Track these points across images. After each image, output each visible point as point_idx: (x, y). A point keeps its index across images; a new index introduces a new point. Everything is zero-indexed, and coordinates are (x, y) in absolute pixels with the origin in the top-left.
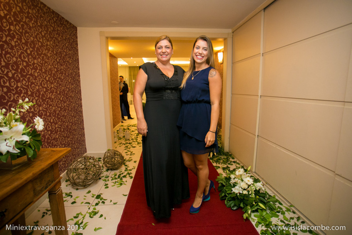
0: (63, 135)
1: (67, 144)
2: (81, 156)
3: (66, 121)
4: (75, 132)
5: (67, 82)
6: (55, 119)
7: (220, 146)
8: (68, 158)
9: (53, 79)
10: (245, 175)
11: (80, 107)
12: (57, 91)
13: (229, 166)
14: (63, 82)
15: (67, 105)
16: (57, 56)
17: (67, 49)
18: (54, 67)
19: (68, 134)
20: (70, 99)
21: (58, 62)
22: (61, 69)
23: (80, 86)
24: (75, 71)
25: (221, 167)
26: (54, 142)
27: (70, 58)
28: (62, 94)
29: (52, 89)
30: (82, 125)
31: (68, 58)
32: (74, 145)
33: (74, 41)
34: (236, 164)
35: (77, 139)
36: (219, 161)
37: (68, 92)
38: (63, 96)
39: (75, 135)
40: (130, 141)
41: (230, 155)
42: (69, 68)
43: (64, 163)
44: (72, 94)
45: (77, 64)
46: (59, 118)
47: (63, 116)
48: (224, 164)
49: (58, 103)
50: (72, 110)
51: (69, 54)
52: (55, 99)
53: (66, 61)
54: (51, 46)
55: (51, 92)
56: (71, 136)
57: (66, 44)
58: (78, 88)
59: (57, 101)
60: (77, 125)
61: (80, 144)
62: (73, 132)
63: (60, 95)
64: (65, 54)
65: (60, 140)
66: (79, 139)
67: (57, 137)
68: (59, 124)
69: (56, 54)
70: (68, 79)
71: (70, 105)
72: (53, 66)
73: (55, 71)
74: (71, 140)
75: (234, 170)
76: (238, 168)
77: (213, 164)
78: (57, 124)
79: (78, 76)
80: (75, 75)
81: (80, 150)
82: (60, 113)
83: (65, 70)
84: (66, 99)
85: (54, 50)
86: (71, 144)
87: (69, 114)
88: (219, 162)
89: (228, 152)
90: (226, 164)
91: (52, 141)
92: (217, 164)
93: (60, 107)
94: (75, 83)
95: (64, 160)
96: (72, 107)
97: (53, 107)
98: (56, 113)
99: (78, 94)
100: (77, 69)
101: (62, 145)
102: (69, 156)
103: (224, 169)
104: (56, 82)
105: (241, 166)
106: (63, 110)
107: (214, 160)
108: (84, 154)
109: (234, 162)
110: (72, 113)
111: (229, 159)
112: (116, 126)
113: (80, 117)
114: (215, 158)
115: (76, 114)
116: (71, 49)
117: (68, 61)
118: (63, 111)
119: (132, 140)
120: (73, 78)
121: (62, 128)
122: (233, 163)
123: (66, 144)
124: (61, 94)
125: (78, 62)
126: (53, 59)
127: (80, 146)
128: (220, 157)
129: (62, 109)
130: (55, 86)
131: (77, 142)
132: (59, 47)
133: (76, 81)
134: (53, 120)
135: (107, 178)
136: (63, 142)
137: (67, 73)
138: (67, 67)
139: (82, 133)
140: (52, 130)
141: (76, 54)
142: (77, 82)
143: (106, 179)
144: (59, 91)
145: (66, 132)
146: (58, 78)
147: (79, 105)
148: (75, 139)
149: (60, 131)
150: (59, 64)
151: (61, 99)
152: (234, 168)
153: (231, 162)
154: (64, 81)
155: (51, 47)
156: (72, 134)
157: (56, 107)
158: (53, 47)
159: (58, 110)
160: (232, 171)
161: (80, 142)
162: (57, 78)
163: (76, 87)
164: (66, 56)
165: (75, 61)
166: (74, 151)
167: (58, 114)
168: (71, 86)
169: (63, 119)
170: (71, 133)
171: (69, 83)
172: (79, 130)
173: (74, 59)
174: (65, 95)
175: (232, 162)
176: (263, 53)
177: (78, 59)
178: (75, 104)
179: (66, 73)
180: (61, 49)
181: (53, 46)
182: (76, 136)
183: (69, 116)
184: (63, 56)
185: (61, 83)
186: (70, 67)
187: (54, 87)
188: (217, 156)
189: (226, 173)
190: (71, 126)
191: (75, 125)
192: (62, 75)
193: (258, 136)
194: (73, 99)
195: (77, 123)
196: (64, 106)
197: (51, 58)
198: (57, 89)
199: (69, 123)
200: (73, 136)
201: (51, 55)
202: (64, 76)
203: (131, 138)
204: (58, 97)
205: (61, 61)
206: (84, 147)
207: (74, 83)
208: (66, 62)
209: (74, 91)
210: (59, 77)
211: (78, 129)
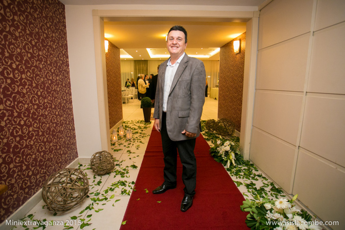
0: (42, 140)
1: (49, 151)
2: (69, 162)
3: (48, 122)
4: (61, 134)
5: (48, 73)
6: (28, 121)
7: (239, 154)
8: (50, 168)
9: (24, 67)
10: (290, 208)
11: (69, 104)
12: (32, 83)
13: (254, 182)
14: (42, 71)
15: (49, 102)
16: (32, 37)
17: (49, 30)
18: (26, 51)
19: (50, 138)
20: (53, 93)
21: (33, 46)
22: (39, 55)
23: (69, 77)
24: (62, 59)
25: (244, 184)
26: (26, 151)
27: (54, 42)
28: (41, 88)
29: (23, 81)
30: (72, 125)
31: (51, 41)
32: (59, 151)
33: (61, 22)
34: (263, 179)
35: (64, 142)
36: (238, 173)
37: (50, 86)
38: (41, 90)
39: (61, 138)
40: (131, 141)
41: (252, 165)
42: (51, 54)
43: (42, 175)
44: (57, 87)
45: (65, 50)
46: (34, 119)
47: (42, 115)
48: (246, 178)
49: (33, 99)
50: (57, 107)
51: (52, 37)
52: (29, 94)
53: (47, 45)
54: (22, 22)
55: (21, 84)
56: (55, 140)
57: (48, 24)
58: (66, 80)
59: (31, 97)
60: (63, 126)
61: (68, 148)
62: (58, 134)
63: (37, 88)
64: (45, 36)
65: (36, 147)
66: (67, 142)
67: (32, 143)
68: (35, 126)
69: (31, 34)
70: (50, 69)
71: (53, 101)
72: (25, 49)
73: (27, 56)
74: (54, 144)
75: (262, 189)
76: (266, 185)
77: (231, 177)
78: (31, 126)
79: (65, 67)
80: (61, 64)
81: (69, 155)
82: (36, 113)
83: (46, 57)
84: (47, 94)
85: (27, 29)
86: (55, 150)
87: (52, 113)
88: (239, 175)
89: (248, 161)
90: (249, 179)
91: (23, 150)
92: (237, 178)
93: (37, 104)
94: (62, 74)
95: (44, 171)
96: (56, 104)
97: (24, 104)
98: (31, 111)
99: (66, 88)
100: (64, 56)
101: (40, 152)
102: (52, 165)
103: (248, 186)
104: (31, 71)
105: (270, 183)
106: (42, 108)
107: (232, 171)
108: (74, 159)
109: (259, 176)
110: (56, 112)
111: (252, 171)
112: (117, 123)
113: (69, 116)
114: (234, 168)
115: (62, 112)
116: (55, 31)
117: (50, 46)
118: (42, 110)
119: (133, 141)
120: (58, 67)
121: (40, 131)
122: (258, 178)
123: (47, 151)
124: (39, 87)
125: (66, 48)
126: (25, 40)
127: (69, 150)
128: (240, 167)
129: (41, 106)
130: (28, 77)
131: (64, 146)
132: (35, 25)
133: (63, 72)
134: (25, 122)
135: (97, 195)
136: (42, 148)
137: (49, 61)
138: (49, 54)
139: (71, 135)
140: (23, 135)
141: (62, 37)
142: (65, 73)
143: (95, 197)
144: (35, 83)
145: (47, 136)
146: (34, 67)
147: (67, 102)
148: (61, 143)
149: (36, 136)
150: (35, 48)
151: (39, 94)
152: (261, 186)
153: (255, 175)
154: (44, 70)
155: (21, 24)
156: (56, 138)
157: (30, 105)
158: (24, 24)
159: (34, 108)
160: (259, 190)
161: (69, 146)
162: (32, 66)
163: (62, 79)
164: (48, 39)
165: (62, 46)
166: (59, 158)
167: (34, 113)
168: (55, 78)
169: (42, 119)
170: (55, 136)
171: (52, 73)
172: (67, 131)
173: (60, 45)
174: (46, 88)
175: (257, 175)
176: (314, 31)
177: (66, 45)
178: (62, 100)
179: (47, 60)
180: (38, 29)
181: (26, 23)
182: (63, 139)
183: (52, 115)
184: (43, 39)
185: (39, 73)
186: (54, 53)
187: (26, 77)
188: (236, 166)
189: (252, 194)
190: (55, 128)
191: (60, 126)
192: (41, 63)
193: (299, 146)
194: (57, 94)
195: (64, 123)
196: (44, 103)
197: (22, 38)
198: (31, 82)
199: (51, 124)
200: (58, 139)
201: (21, 34)
202: (44, 64)
203: (133, 138)
204: (34, 92)
205: (39, 45)
206: (74, 151)
207: (59, 74)
208: (48, 47)
209: (60, 84)
210: (35, 65)
211: (65, 130)
